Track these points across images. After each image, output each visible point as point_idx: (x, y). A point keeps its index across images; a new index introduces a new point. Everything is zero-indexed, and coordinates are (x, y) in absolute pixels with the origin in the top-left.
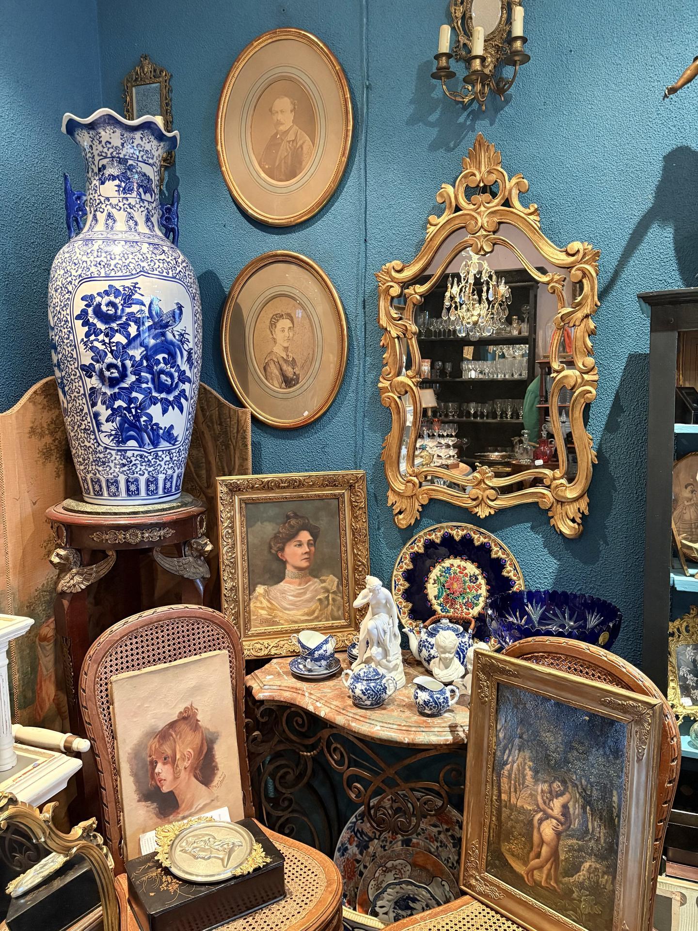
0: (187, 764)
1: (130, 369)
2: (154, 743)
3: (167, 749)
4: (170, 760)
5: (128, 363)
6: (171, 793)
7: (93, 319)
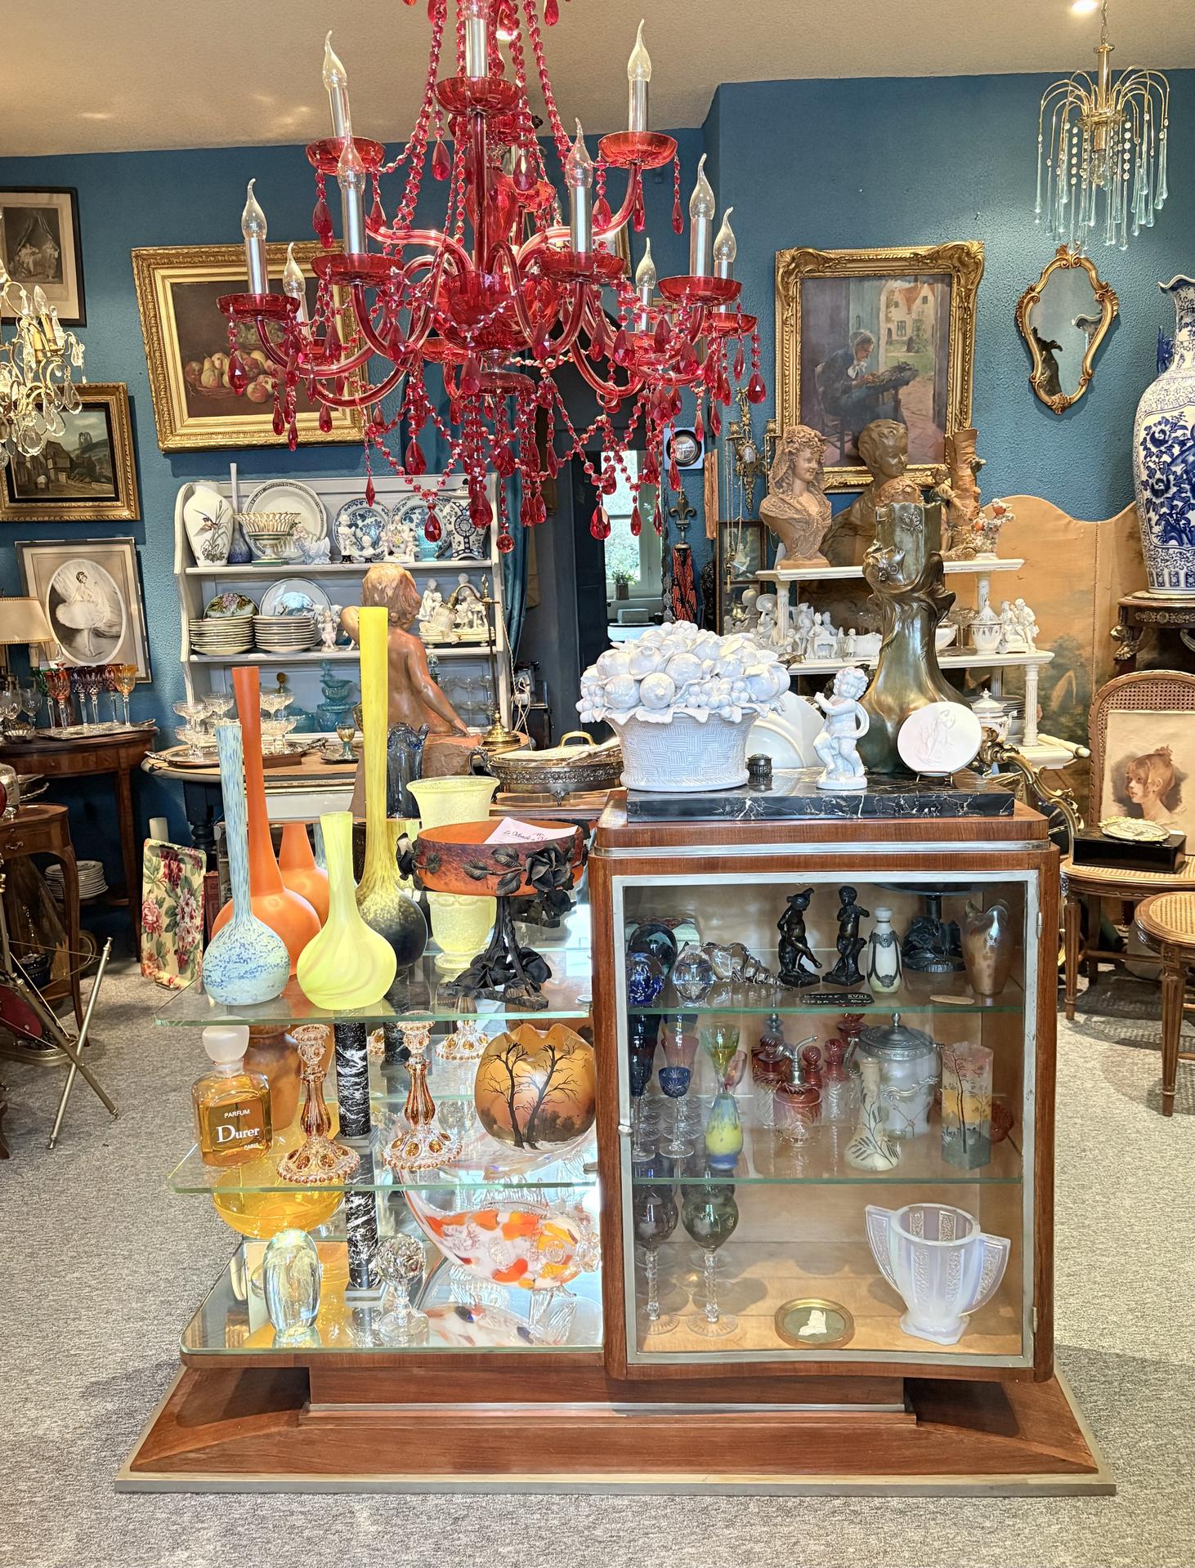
0: (1156, 789)
1: (1172, 482)
2: (1132, 766)
3: (1142, 773)
4: (1144, 782)
5: (1172, 477)
6: (1139, 805)
7: (1150, 445)
